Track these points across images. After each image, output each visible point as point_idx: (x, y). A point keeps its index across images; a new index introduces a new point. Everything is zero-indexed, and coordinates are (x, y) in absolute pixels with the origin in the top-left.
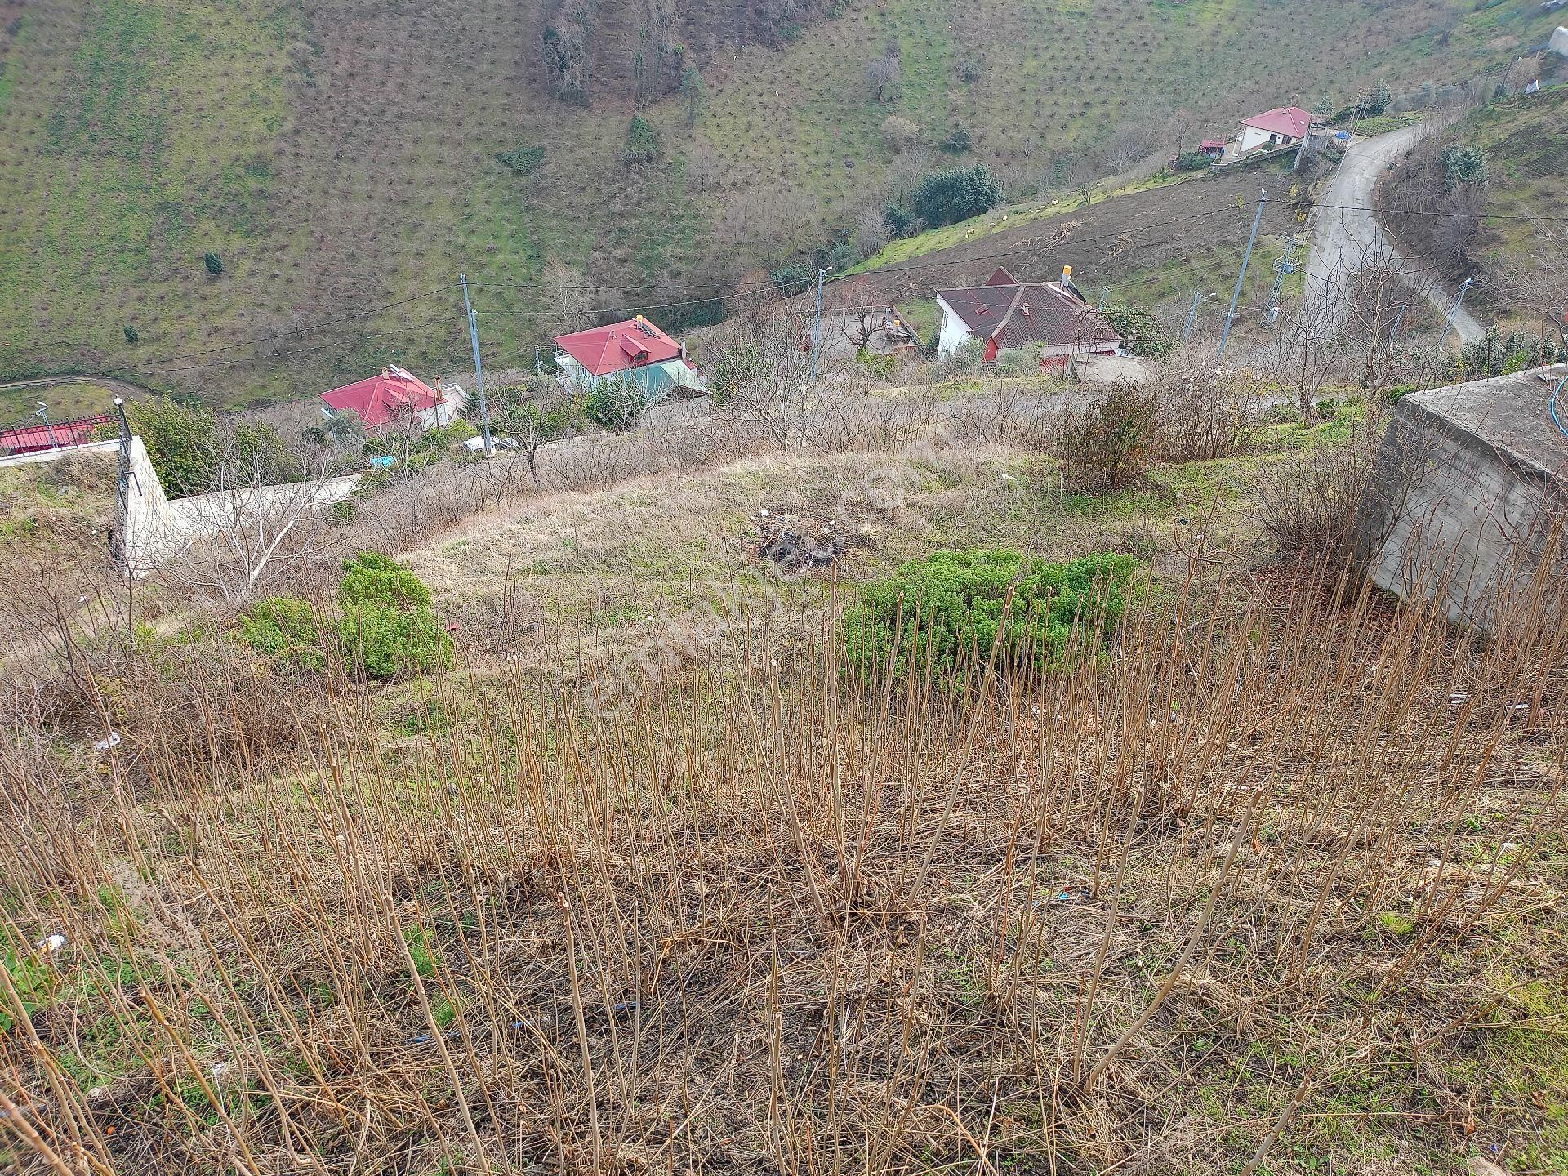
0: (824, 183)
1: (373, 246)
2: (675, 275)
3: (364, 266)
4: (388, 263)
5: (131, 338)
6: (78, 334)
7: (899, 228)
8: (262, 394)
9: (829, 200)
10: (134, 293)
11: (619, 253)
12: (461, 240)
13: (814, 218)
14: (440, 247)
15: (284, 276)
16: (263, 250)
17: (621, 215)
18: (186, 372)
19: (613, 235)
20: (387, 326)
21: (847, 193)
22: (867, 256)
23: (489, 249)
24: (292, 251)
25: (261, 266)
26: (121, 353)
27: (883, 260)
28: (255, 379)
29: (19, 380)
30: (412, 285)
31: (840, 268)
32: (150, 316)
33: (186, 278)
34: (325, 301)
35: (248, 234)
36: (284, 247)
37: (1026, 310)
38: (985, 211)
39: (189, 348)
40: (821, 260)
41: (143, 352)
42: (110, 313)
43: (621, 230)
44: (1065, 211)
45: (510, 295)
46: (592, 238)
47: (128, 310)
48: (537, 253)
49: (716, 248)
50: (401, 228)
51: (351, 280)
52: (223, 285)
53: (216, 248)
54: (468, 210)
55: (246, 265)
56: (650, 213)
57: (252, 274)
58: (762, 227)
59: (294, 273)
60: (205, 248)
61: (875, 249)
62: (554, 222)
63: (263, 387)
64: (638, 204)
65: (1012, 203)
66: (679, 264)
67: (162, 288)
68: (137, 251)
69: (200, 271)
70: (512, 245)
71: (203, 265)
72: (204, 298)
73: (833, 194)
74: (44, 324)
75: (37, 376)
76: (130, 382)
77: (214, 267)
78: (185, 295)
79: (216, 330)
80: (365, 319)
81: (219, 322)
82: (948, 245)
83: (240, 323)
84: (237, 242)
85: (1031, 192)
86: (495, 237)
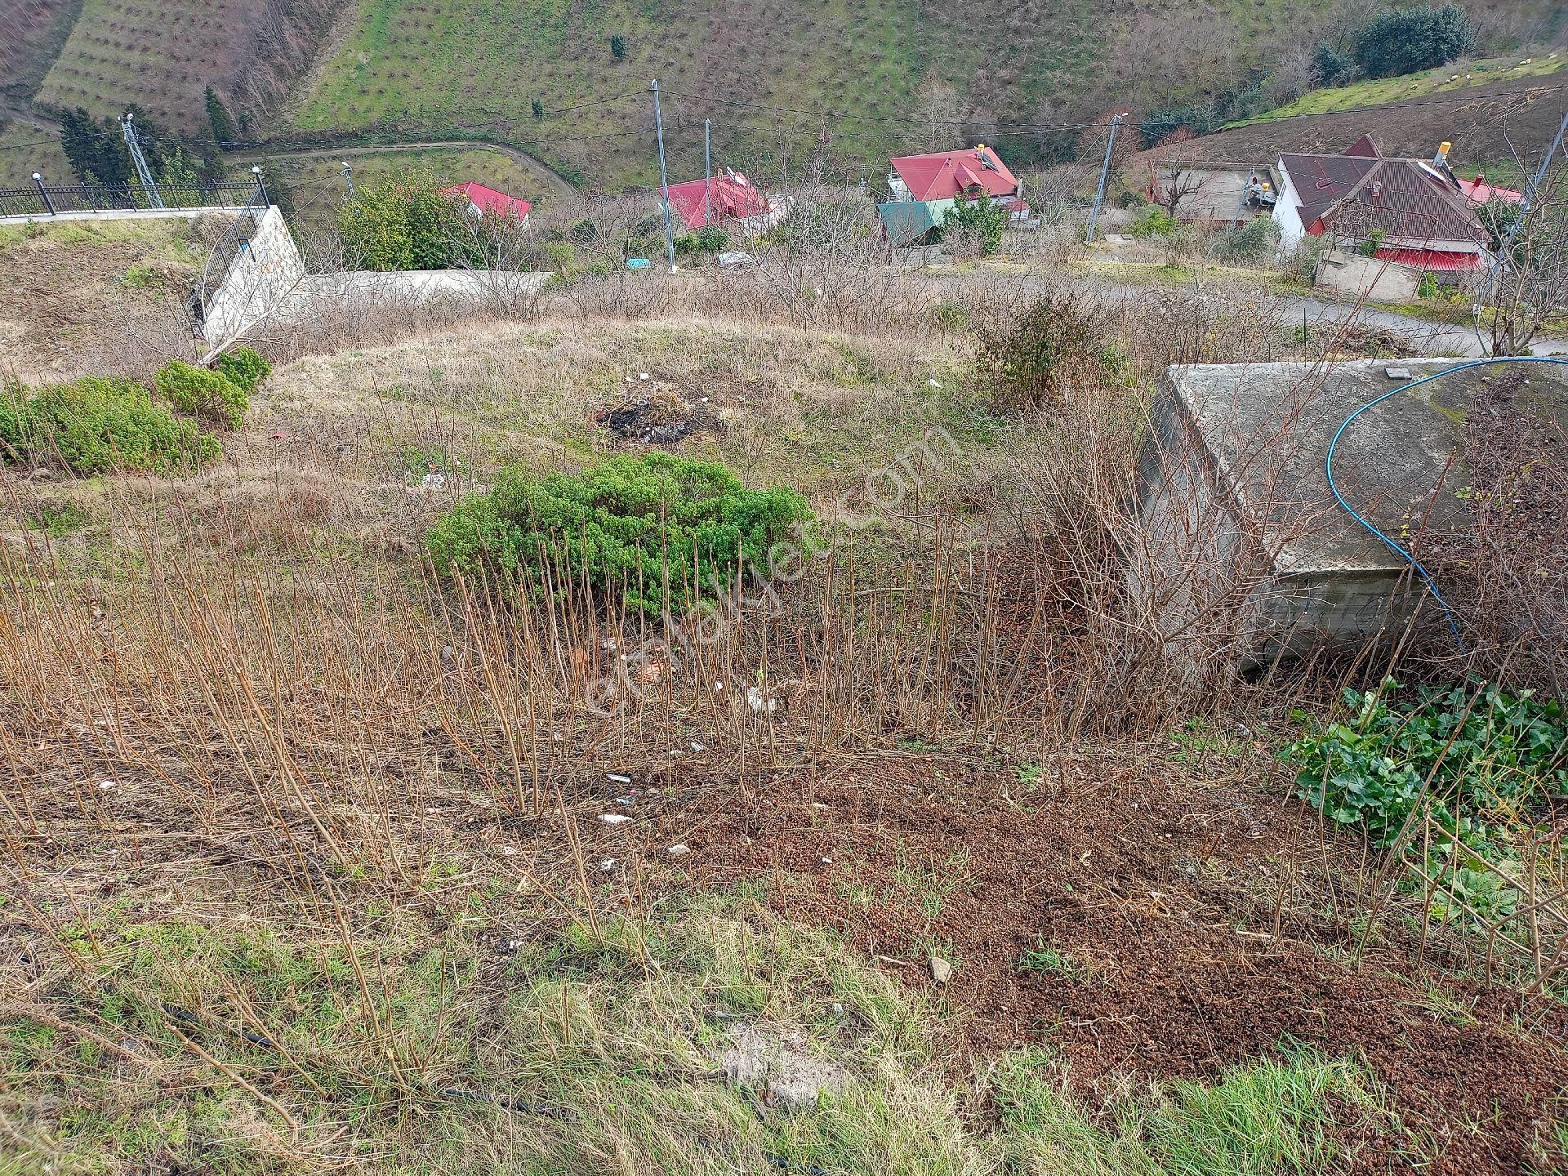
0: (1254, 13)
1: (764, 41)
2: (1057, 104)
3: (752, 62)
4: (774, 61)
5: (537, 111)
6: (494, 103)
7: (1328, 73)
8: (636, 182)
9: (1254, 33)
10: (547, 68)
11: (1004, 73)
12: (848, 44)
13: (1229, 53)
14: (827, 51)
15: (678, 65)
16: (665, 37)
17: (1017, 32)
18: (576, 150)
19: (1002, 53)
20: (762, 127)
21: (1279, 26)
22: (1280, 103)
23: (874, 57)
24: (689, 40)
25: (660, 53)
26: (527, 127)
27: (1297, 110)
28: (633, 165)
29: (441, 140)
30: (793, 86)
31: (1244, 115)
32: (556, 93)
33: (592, 58)
34: (709, 94)
35: (654, 18)
36: (683, 36)
37: (1376, 190)
38: (1440, 63)
39: (583, 127)
40: (1224, 103)
41: (545, 126)
42: (525, 86)
43: (1013, 48)
44: (1539, 72)
45: (884, 108)
46: (980, 55)
47: (540, 85)
48: (918, 68)
49: (1108, 78)
50: (793, 26)
51: (736, 76)
52: (623, 69)
53: (624, 31)
54: (861, 13)
55: (647, 51)
56: (1048, 33)
57: (651, 60)
58: (1167, 59)
59: (687, 63)
60: (612, 29)
61: (1289, 98)
62: (944, 34)
63: (640, 174)
64: (1037, 21)
65: (1482, 56)
66: (1065, 92)
67: (571, 66)
68: (556, 27)
69: (606, 55)
70: (896, 54)
71: (609, 47)
72: (605, 80)
73: (1262, 26)
74: (470, 89)
75: (458, 139)
76: (530, 155)
77: (618, 49)
78: (589, 75)
79: (610, 112)
80: (743, 117)
81: (613, 105)
82: (1381, 100)
83: (631, 108)
84: (643, 26)
85: (1510, 44)
86: (883, 44)
